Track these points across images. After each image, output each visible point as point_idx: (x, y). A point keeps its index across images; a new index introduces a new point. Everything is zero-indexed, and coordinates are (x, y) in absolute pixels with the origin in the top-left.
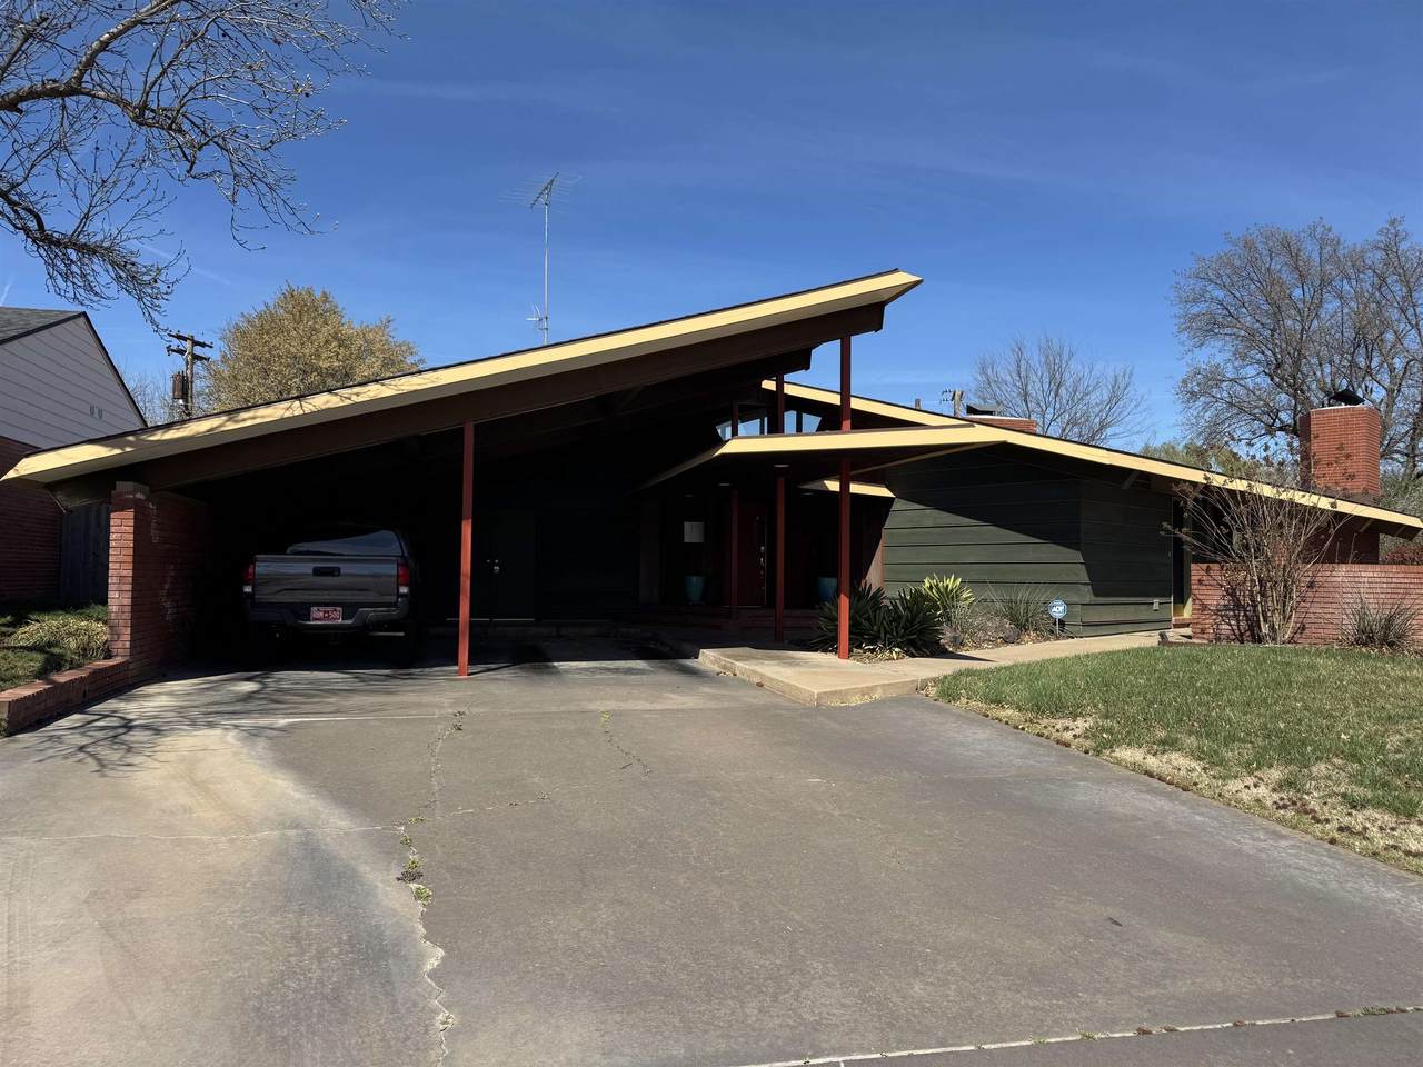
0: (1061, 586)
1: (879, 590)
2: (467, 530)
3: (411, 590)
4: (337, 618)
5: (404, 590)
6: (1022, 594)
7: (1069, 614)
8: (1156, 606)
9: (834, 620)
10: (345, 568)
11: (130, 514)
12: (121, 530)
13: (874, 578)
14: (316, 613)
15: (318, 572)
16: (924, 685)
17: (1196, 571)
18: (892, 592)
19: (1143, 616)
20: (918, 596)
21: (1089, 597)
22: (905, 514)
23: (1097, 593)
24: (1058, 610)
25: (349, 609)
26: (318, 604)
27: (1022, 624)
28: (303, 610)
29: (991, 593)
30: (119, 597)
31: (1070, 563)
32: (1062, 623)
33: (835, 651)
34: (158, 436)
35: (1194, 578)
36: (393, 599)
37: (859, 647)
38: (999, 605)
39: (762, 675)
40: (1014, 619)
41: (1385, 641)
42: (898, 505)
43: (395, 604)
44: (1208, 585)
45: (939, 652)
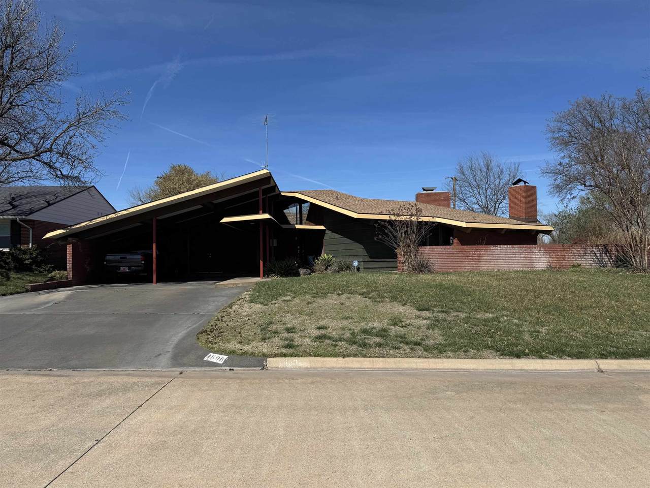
2: (154, 246)
3: (144, 262)
4: (127, 270)
10: (128, 257)
11: (71, 245)
12: (69, 249)
15: (121, 258)
21: (367, 259)
24: (355, 264)
25: (130, 267)
26: (122, 266)
28: (118, 268)
30: (69, 265)
32: (358, 268)
43: (140, 266)
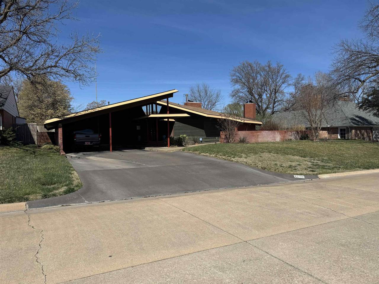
0: (201, 136)
1: (173, 137)
2: (110, 129)
3: (101, 139)
4: (89, 144)
5: (100, 139)
6: (196, 137)
7: (202, 140)
8: (217, 138)
9: (167, 142)
10: (91, 136)
13: (172, 135)
14: (86, 143)
15: (86, 136)
16: (180, 150)
17: (221, 133)
18: (175, 138)
19: (215, 140)
20: (179, 138)
21: (206, 137)
22: (177, 124)
23: (207, 136)
24: (201, 139)
25: (91, 142)
27: (195, 142)
28: (84, 142)
29: (191, 137)
31: (202, 132)
32: (202, 141)
33: (167, 147)
34: (66, 117)
35: (221, 134)
36: (98, 140)
37: (171, 146)
38: (192, 139)
39: (158, 150)
40: (194, 141)
41: (243, 142)
42: (176, 122)
43: (99, 141)
44: (223, 134)
45: (183, 146)
